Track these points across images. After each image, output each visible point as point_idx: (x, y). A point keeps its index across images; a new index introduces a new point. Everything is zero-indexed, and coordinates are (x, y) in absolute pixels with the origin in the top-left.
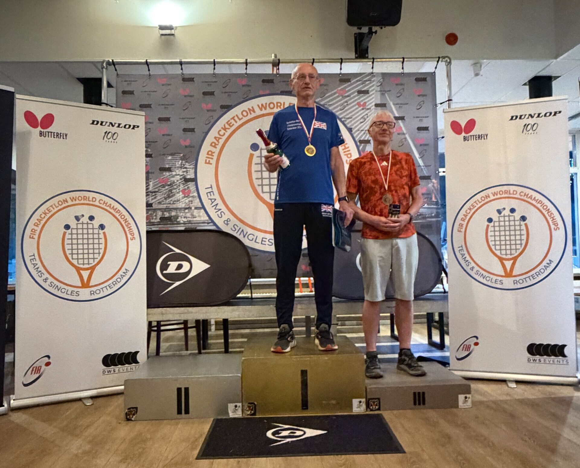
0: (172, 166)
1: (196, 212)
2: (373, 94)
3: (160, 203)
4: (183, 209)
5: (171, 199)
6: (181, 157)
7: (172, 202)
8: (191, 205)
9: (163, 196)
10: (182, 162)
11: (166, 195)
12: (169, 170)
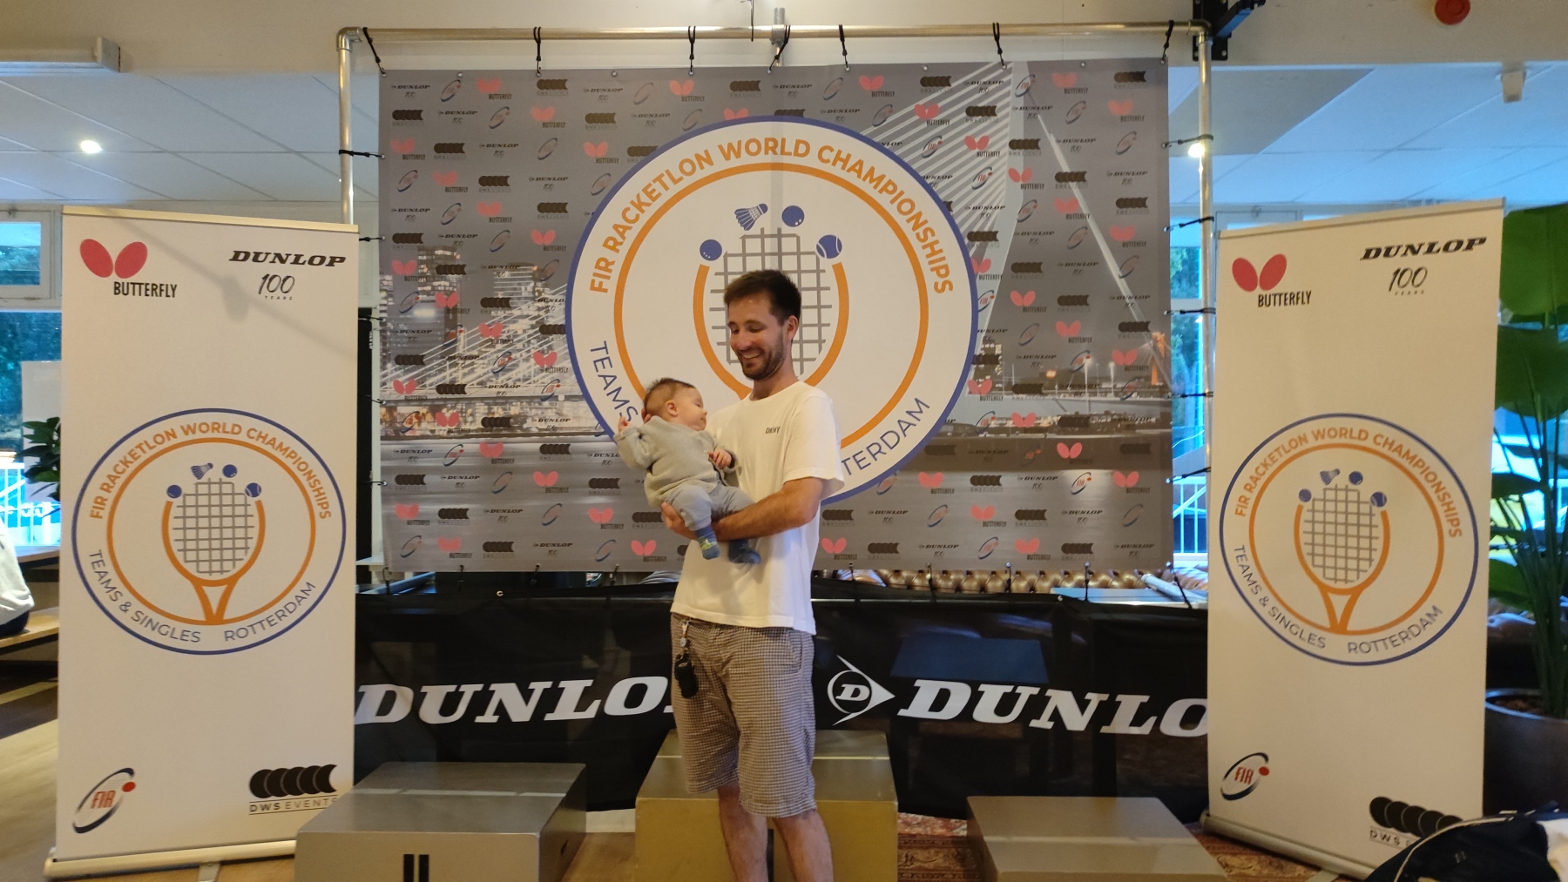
0: (512, 294)
1: (568, 408)
2: (1007, 115)
3: (482, 384)
4: (536, 400)
5: (508, 375)
6: (533, 274)
7: (510, 383)
8: (557, 391)
9: (491, 367)
10: (535, 286)
11: (496, 365)
12: (504, 303)
